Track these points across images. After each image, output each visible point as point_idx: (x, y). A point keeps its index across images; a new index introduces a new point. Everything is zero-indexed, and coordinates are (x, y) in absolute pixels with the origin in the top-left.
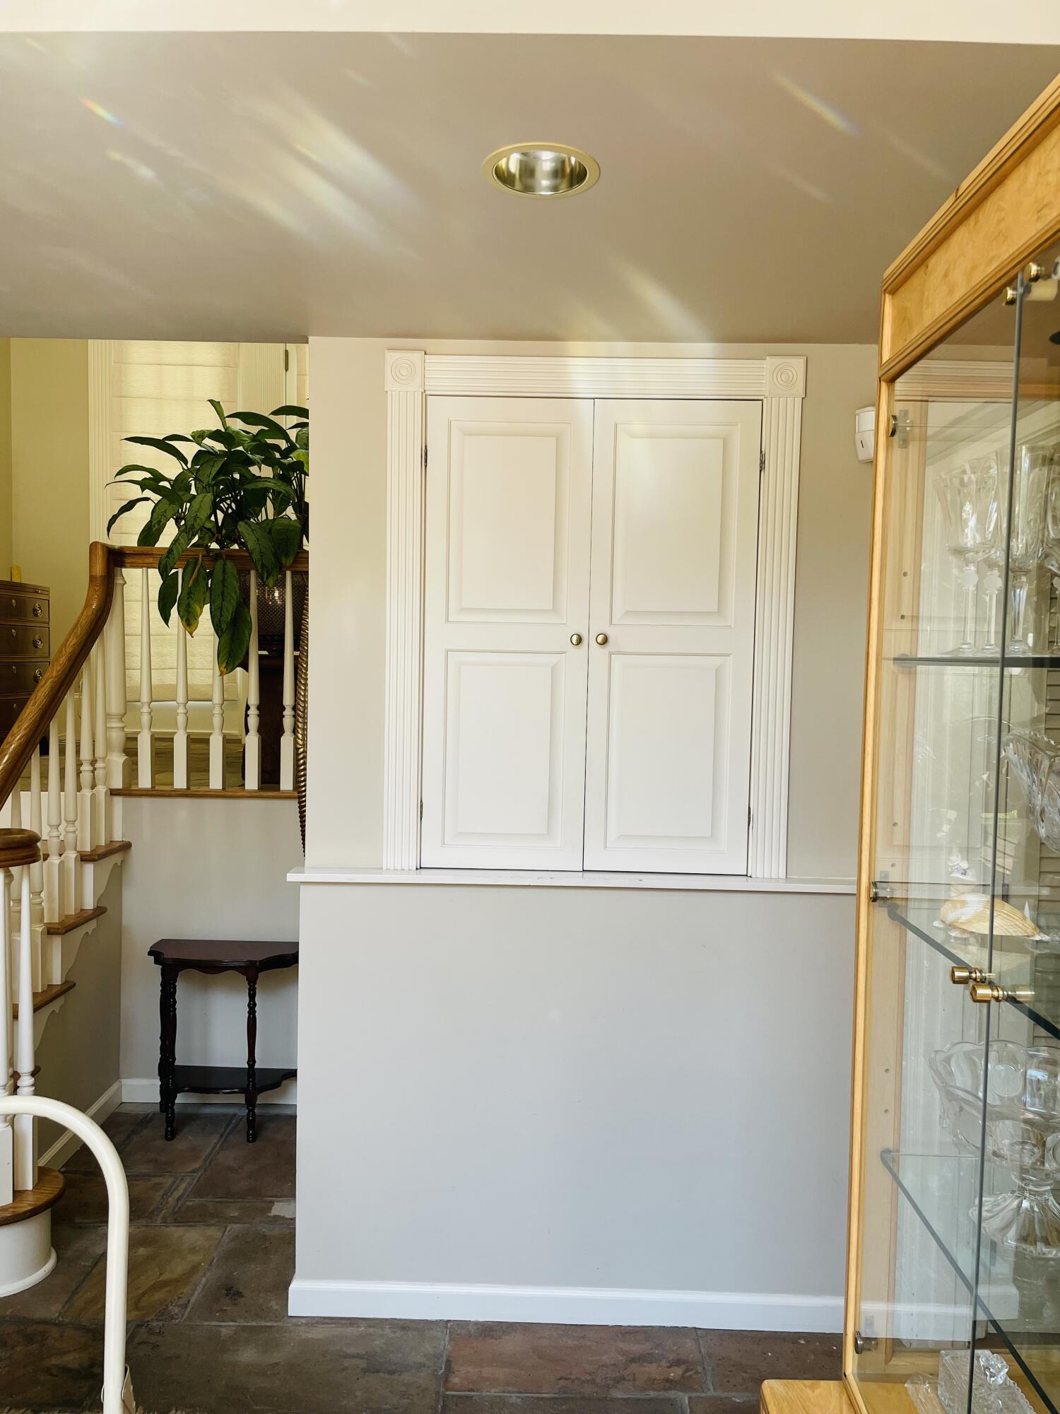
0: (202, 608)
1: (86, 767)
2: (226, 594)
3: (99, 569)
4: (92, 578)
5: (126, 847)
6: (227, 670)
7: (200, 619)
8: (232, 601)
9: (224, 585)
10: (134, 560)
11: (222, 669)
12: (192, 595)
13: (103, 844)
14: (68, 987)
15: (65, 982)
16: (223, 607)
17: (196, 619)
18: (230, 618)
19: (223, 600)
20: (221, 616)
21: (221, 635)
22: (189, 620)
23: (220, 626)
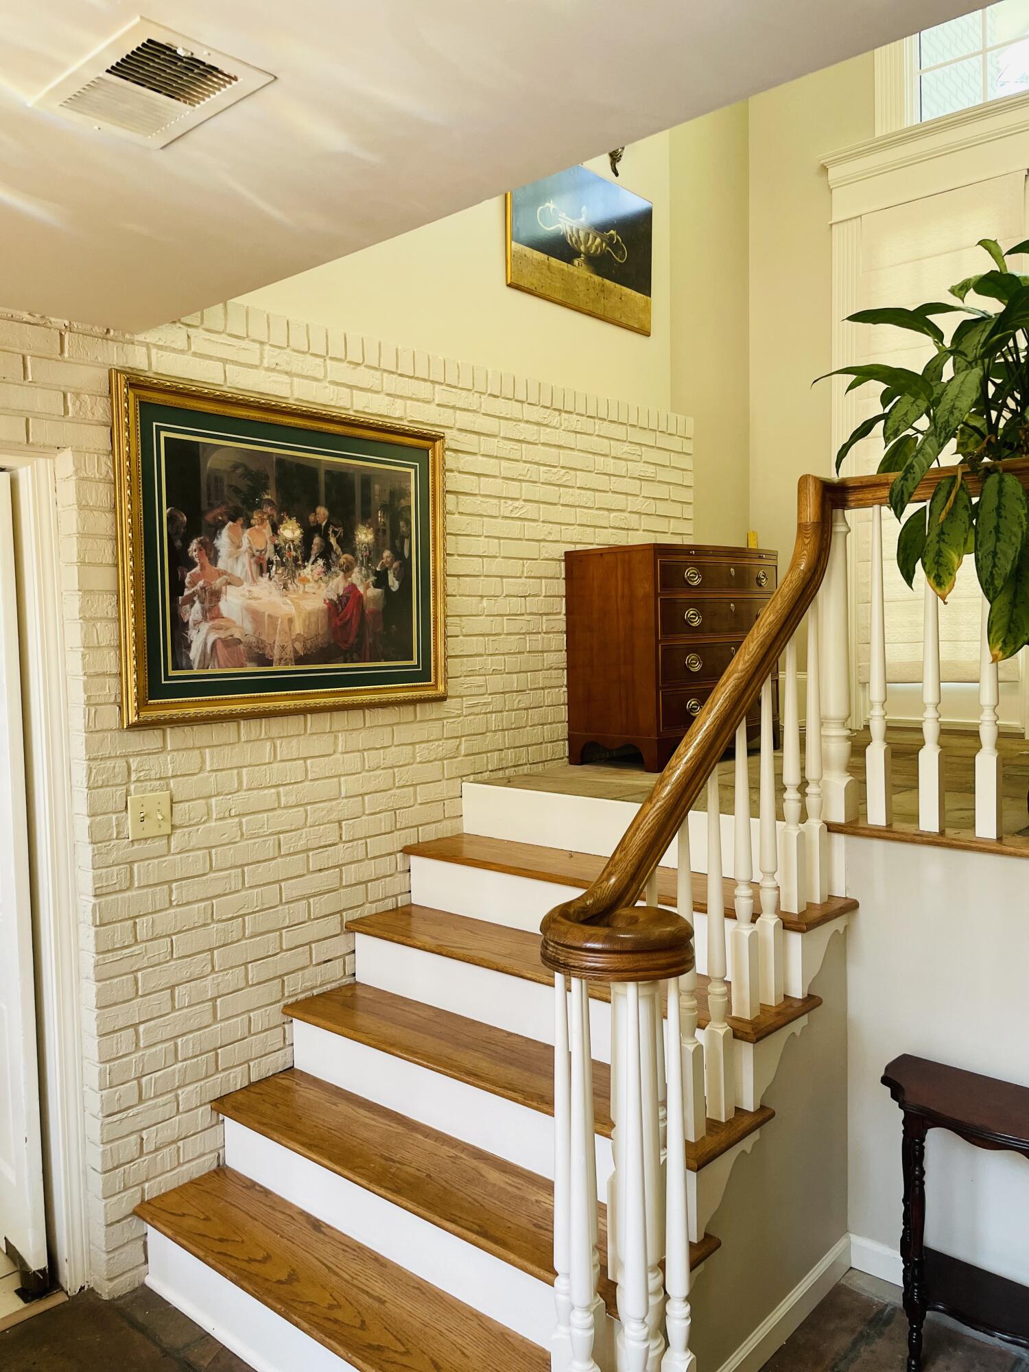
0: (960, 557)
1: (791, 795)
2: (1002, 529)
3: (811, 514)
4: (801, 526)
5: (851, 907)
6: (1004, 653)
7: (958, 574)
8: (1014, 539)
9: (999, 516)
10: (860, 496)
11: (996, 651)
12: (946, 537)
13: (818, 902)
14: (764, 1115)
15: (762, 1108)
16: (998, 551)
17: (950, 574)
18: (1009, 568)
19: (998, 540)
20: (994, 565)
21: (994, 598)
22: (941, 578)
23: (992, 583)
